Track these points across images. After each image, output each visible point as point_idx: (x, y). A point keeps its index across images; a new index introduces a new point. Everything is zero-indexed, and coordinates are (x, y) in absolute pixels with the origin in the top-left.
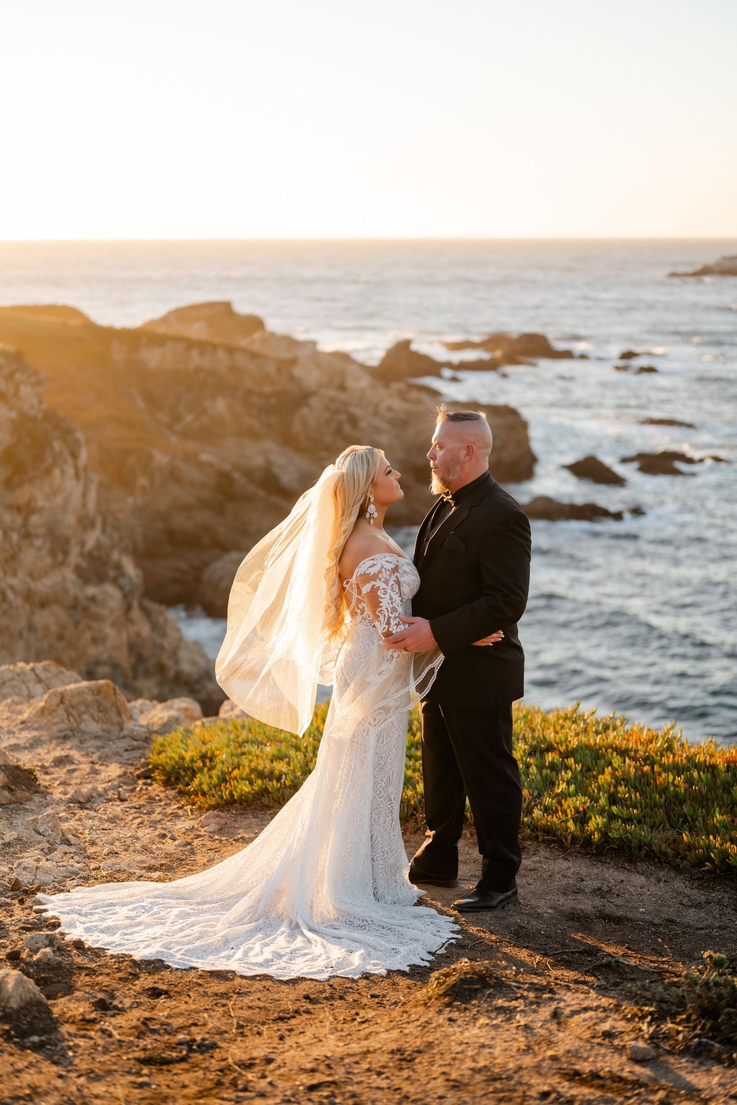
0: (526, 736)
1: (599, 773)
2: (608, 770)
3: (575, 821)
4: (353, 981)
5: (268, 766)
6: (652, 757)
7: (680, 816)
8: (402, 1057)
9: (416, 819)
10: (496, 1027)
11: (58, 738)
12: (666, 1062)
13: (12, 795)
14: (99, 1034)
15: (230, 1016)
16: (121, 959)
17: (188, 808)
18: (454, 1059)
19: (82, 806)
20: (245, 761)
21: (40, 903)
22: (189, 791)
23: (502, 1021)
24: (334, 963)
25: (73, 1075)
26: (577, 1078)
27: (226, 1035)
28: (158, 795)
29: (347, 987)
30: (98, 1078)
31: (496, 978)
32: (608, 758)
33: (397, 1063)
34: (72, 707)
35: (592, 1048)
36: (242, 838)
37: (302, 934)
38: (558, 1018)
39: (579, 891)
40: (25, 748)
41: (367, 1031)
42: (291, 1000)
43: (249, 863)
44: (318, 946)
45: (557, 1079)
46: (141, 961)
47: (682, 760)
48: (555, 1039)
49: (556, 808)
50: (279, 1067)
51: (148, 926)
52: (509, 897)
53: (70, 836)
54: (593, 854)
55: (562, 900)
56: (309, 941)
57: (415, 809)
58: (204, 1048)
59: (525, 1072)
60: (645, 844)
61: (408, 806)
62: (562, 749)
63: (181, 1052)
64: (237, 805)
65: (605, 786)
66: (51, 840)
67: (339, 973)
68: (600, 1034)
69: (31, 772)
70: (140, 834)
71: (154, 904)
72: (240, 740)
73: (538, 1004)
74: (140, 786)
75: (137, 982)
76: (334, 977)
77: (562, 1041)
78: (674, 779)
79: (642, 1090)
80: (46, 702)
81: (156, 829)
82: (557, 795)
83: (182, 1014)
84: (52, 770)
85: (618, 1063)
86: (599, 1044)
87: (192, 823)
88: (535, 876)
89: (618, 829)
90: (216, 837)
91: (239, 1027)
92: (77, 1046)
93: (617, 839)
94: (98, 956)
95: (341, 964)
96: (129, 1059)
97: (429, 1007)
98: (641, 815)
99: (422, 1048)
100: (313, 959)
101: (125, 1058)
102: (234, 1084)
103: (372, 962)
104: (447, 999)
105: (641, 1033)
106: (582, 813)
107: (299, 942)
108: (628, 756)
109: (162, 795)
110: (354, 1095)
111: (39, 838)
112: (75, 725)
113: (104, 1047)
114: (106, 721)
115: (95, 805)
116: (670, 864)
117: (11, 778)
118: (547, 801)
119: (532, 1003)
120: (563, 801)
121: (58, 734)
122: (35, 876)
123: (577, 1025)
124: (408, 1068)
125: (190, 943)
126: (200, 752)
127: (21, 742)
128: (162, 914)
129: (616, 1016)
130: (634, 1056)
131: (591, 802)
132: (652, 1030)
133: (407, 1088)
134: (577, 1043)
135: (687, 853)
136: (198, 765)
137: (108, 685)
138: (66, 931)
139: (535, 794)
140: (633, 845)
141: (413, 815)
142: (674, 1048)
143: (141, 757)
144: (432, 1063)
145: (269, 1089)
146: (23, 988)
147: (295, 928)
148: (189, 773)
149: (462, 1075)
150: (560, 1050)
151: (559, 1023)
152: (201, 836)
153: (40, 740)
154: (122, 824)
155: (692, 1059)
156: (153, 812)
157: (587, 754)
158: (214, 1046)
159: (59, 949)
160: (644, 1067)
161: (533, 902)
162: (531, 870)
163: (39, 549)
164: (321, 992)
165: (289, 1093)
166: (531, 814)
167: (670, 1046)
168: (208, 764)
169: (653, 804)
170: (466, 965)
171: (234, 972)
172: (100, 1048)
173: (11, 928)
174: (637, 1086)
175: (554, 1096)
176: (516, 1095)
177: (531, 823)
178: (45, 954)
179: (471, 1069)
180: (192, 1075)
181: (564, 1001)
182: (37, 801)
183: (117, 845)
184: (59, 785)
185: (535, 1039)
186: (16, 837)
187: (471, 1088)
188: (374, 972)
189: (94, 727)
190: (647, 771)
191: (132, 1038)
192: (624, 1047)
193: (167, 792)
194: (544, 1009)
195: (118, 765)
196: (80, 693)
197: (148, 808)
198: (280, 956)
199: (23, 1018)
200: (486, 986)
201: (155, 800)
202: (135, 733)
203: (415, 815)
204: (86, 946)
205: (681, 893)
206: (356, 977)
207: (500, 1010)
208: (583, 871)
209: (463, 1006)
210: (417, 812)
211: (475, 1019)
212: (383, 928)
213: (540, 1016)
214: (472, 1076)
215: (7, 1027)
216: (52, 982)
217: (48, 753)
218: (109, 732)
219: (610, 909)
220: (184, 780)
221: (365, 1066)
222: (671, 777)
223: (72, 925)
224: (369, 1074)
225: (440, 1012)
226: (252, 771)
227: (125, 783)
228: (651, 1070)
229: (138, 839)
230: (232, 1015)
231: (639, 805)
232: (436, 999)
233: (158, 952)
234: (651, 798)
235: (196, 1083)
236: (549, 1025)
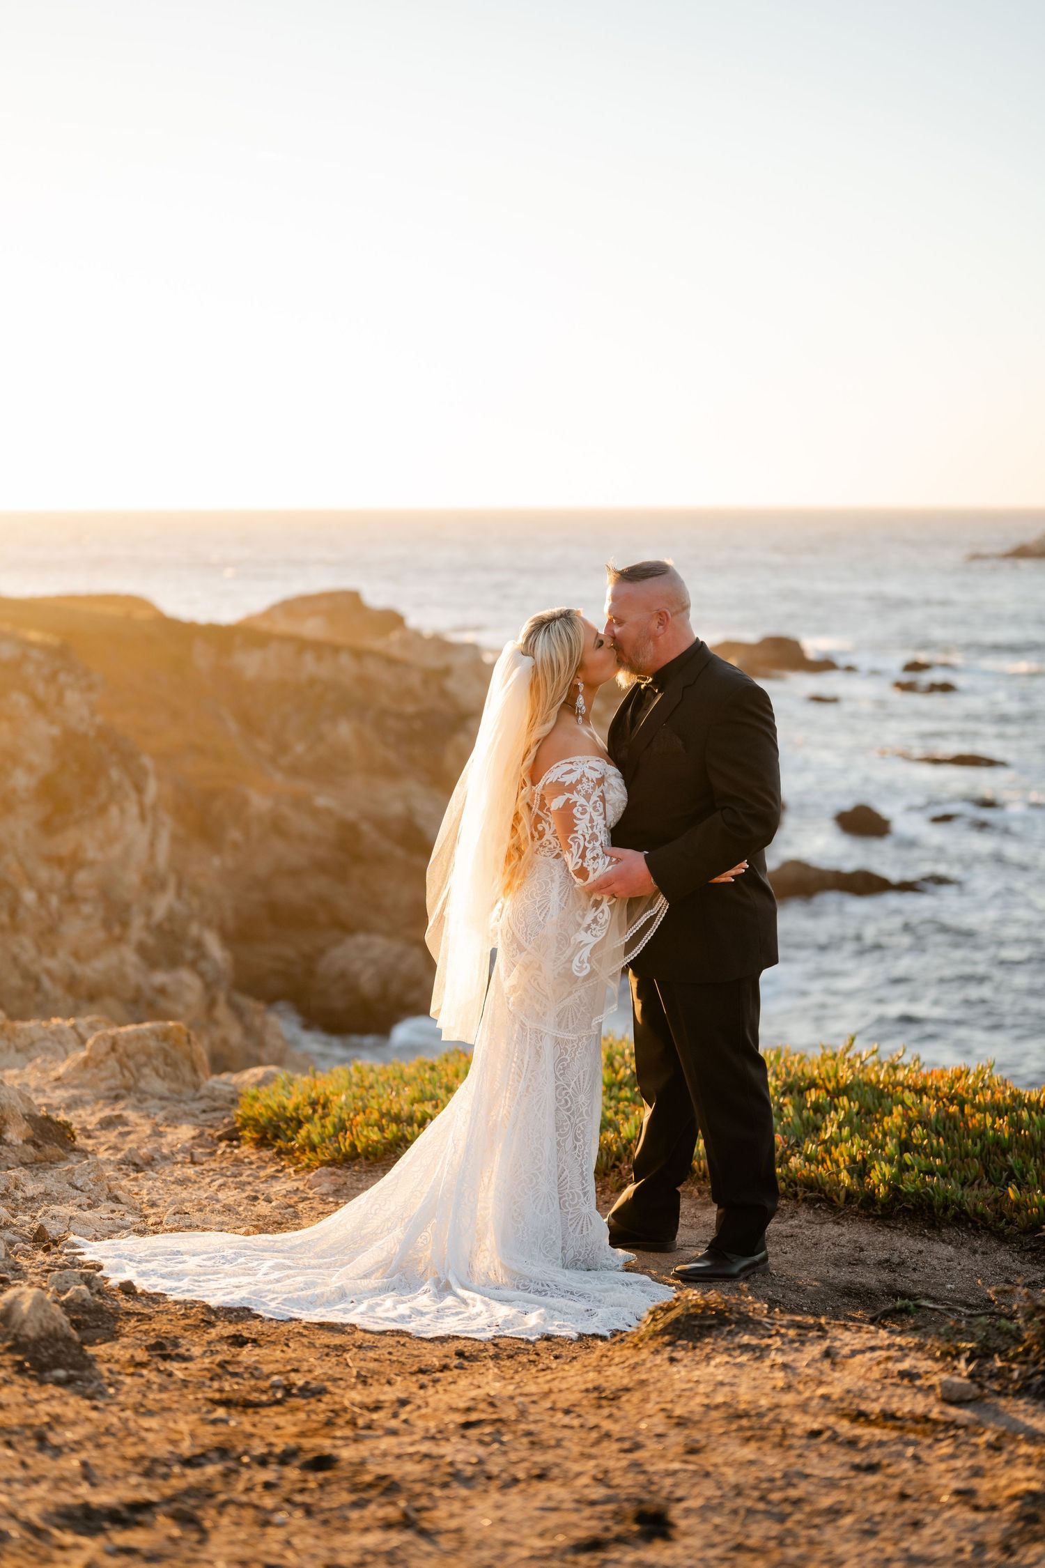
0: (778, 1071)
1: (884, 1115)
2: (898, 1110)
3: (850, 1172)
4: (528, 1342)
5: (406, 1107)
6: (961, 1096)
7: (1002, 1169)
8: (603, 1395)
9: (620, 1173)
10: (740, 1366)
11: (108, 1098)
12: (996, 1404)
13: (40, 1151)
14: (155, 1373)
15: (347, 1365)
16: (188, 1305)
17: (291, 1170)
18: (680, 1396)
19: (138, 1169)
20: (374, 1103)
21: (74, 1246)
22: (292, 1148)
23: (748, 1360)
24: (500, 1321)
25: (115, 1409)
26: (862, 1419)
27: (341, 1383)
28: (247, 1157)
29: (519, 1348)
30: (150, 1413)
31: (740, 1313)
32: (897, 1097)
33: (594, 1402)
34: (128, 1056)
35: (884, 1388)
37: (455, 1295)
38: (833, 1359)
39: (859, 1262)
41: (549, 1377)
42: (436, 1357)
43: (377, 1206)
44: (477, 1304)
45: (831, 1420)
46: (218, 1308)
47: (1004, 1099)
48: (829, 1379)
49: (823, 1156)
50: (419, 1407)
51: (227, 1275)
52: (756, 1264)
53: (119, 1193)
54: (877, 1217)
55: (833, 1272)
56: (464, 1302)
57: (619, 1158)
58: (308, 1394)
59: (785, 1411)
60: (953, 1202)
61: (608, 1154)
62: (831, 1086)
63: (274, 1395)
64: (362, 1159)
65: (894, 1130)
66: (93, 1197)
67: (507, 1332)
68: (896, 1374)
69: (67, 1126)
70: (221, 1196)
71: (239, 1255)
72: (367, 1084)
73: (803, 1343)
74: (223, 1149)
75: (212, 1330)
76: (500, 1337)
77: (838, 1379)
79: (961, 1432)
80: (91, 1049)
81: (243, 1190)
82: (824, 1142)
83: (277, 1361)
84: (98, 1133)
85: (923, 1404)
86: (893, 1384)
87: (296, 1184)
88: (793, 1244)
89: (914, 1181)
90: (331, 1199)
91: (358, 1376)
92: (122, 1383)
93: (912, 1195)
94: (158, 1303)
95: (509, 1322)
96: (197, 1399)
97: (640, 1349)
98: (947, 1166)
99: (631, 1385)
100: (469, 1318)
101: (191, 1397)
102: (353, 1423)
103: (556, 1323)
104: (667, 1338)
105: (956, 1372)
106: (861, 1163)
107: (449, 1301)
108: (926, 1094)
109: (254, 1157)
110: (529, 1434)
111: (75, 1192)
112: (132, 1082)
113: (160, 1385)
114: (176, 1079)
115: (158, 1168)
116: (990, 1229)
117: (38, 1131)
118: (810, 1148)
119: (792, 1341)
120: (833, 1148)
121: (107, 1094)
122: (69, 1227)
123: (862, 1366)
124: (610, 1406)
125: (290, 1292)
126: (309, 1097)
127: (55, 1102)
128: (250, 1265)
129: (919, 1355)
130: (946, 1396)
131: (873, 1148)
132: (972, 1367)
133: (607, 1425)
134: (861, 1383)
135: (1015, 1215)
136: (305, 1113)
137: (179, 1029)
138: (110, 1276)
139: (792, 1141)
140: (935, 1203)
141: (614, 1166)
142: (1006, 1388)
143: (224, 1118)
144: (645, 1400)
145: (404, 1426)
146: (45, 1311)
147: (444, 1288)
148: (293, 1124)
149: (691, 1412)
150: (836, 1391)
151: (834, 1364)
152: (309, 1199)
153: (81, 1101)
154: (197, 1186)
155: (1034, 1401)
156: (241, 1175)
157: (866, 1092)
158: (322, 1391)
159: (99, 1292)
160: (960, 1408)
161: (791, 1272)
162: (787, 1237)
163: (87, 918)
164: (482, 1351)
165: (433, 1431)
166: (787, 1163)
167: (1000, 1385)
168: (320, 1111)
169: (963, 1153)
170: (695, 1297)
171: (353, 1325)
172: (155, 1387)
173: (30, 1271)
174: (952, 1427)
175: (827, 1434)
176: (771, 1433)
177: (787, 1175)
178: (77, 1291)
179: (703, 1405)
180: (289, 1417)
181: (840, 1340)
182: (75, 1160)
183: (187, 1207)
184: (106, 1150)
185: (799, 1378)
186: (42, 1191)
187: (704, 1426)
188: (559, 1334)
189: (159, 1086)
190: (954, 1113)
191: (201, 1379)
192: (932, 1387)
193: (262, 1154)
194: (811, 1348)
195: (190, 1127)
196: (139, 1037)
197: (233, 1169)
198: (422, 1314)
199: (43, 1350)
200: (727, 1322)
201: (243, 1162)
202: (217, 1093)
203: (618, 1167)
204: (139, 1291)
205: (1006, 1268)
206: (532, 1338)
207: (745, 1348)
208: (864, 1239)
209: (691, 1344)
210: (621, 1162)
211: (708, 1358)
212: (572, 1293)
213: (806, 1356)
214: (705, 1413)
215: (19, 1358)
216: (88, 1327)
217: (93, 1114)
218: (180, 1093)
219: (902, 1284)
220: (286, 1135)
221: (548, 1404)
222: (989, 1121)
223: (118, 1269)
224: (551, 1412)
225: (656, 1352)
226: (382, 1115)
227: (201, 1146)
228: (973, 1411)
229: (218, 1201)
230: (351, 1364)
231: (943, 1153)
232: (651, 1338)
233: (243, 1299)
234: (960, 1146)
235: (295, 1424)
236: (819, 1365)
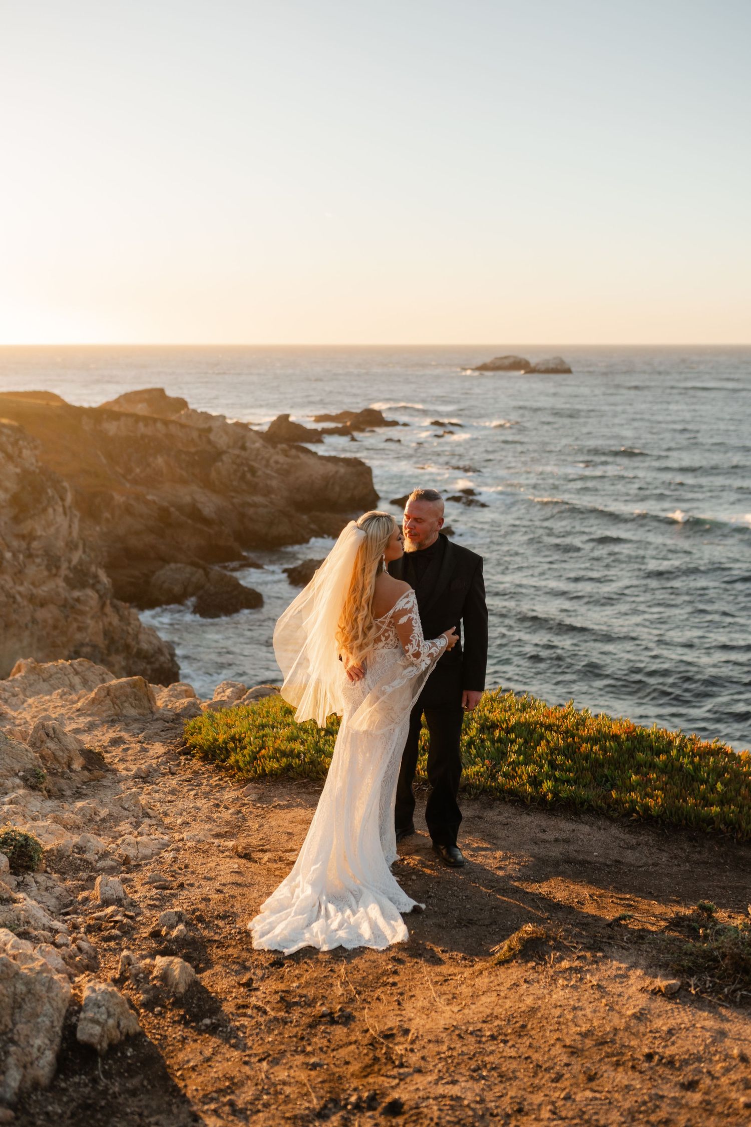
1: (537, 745)
2: (543, 742)
3: (530, 784)
5: (287, 746)
6: (571, 731)
11: (108, 722)
13: (91, 774)
17: (227, 779)
19: (146, 781)
20: (268, 742)
28: (200, 769)
32: (540, 733)
34: (116, 698)
36: (279, 805)
40: (85, 731)
47: (594, 733)
53: (147, 810)
54: (549, 810)
55: (536, 849)
62: (505, 726)
64: (270, 779)
65: (544, 755)
66: (135, 814)
69: (97, 752)
70: (199, 804)
74: (183, 761)
78: (592, 747)
80: (96, 694)
81: (209, 799)
82: (511, 763)
84: (111, 749)
87: (236, 794)
90: (259, 805)
93: (564, 798)
98: (576, 777)
106: (534, 778)
109: (203, 769)
112: (120, 711)
114: (141, 707)
115: (155, 779)
116: (605, 815)
117: (87, 760)
118: (505, 768)
120: (517, 769)
121: (108, 719)
126: (229, 735)
127: (81, 726)
131: (538, 769)
135: (617, 806)
136: (230, 745)
137: (140, 679)
139: (493, 763)
143: (177, 737)
148: (224, 752)
152: (247, 805)
156: (202, 784)
168: (238, 744)
182: (110, 778)
183: (186, 816)
184: (120, 762)
186: (108, 813)
189: (133, 712)
190: (571, 742)
193: (207, 766)
195: (161, 744)
196: (121, 686)
197: (196, 780)
202: (164, 716)
208: (544, 824)
217: (104, 735)
218: (144, 715)
219: (572, 854)
220: (220, 757)
222: (589, 746)
226: (276, 750)
227: (171, 759)
229: (199, 809)
231: (572, 770)
234: (580, 764)
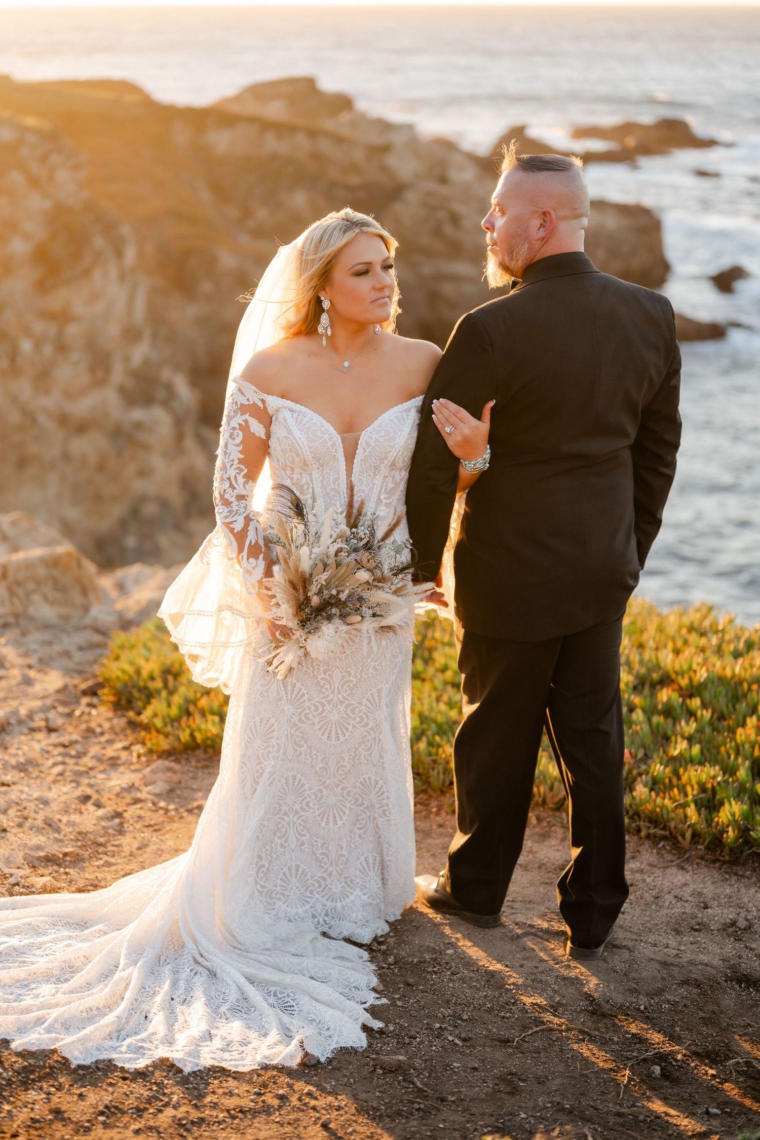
1: (737, 725)
3: (698, 805)
49: (670, 781)
54: (725, 863)
62: (684, 683)
65: (747, 745)
81: (79, 785)
82: (673, 759)
90: (162, 804)
106: (710, 792)
118: (658, 769)
120: (681, 771)
126: (163, 665)
131: (724, 775)
136: (156, 684)
139: (640, 756)
152: (140, 801)
157: (722, 693)
193: (115, 721)
195: (60, 673)
208: (709, 890)
220: (137, 706)
227: (61, 703)
229: (45, 803)
